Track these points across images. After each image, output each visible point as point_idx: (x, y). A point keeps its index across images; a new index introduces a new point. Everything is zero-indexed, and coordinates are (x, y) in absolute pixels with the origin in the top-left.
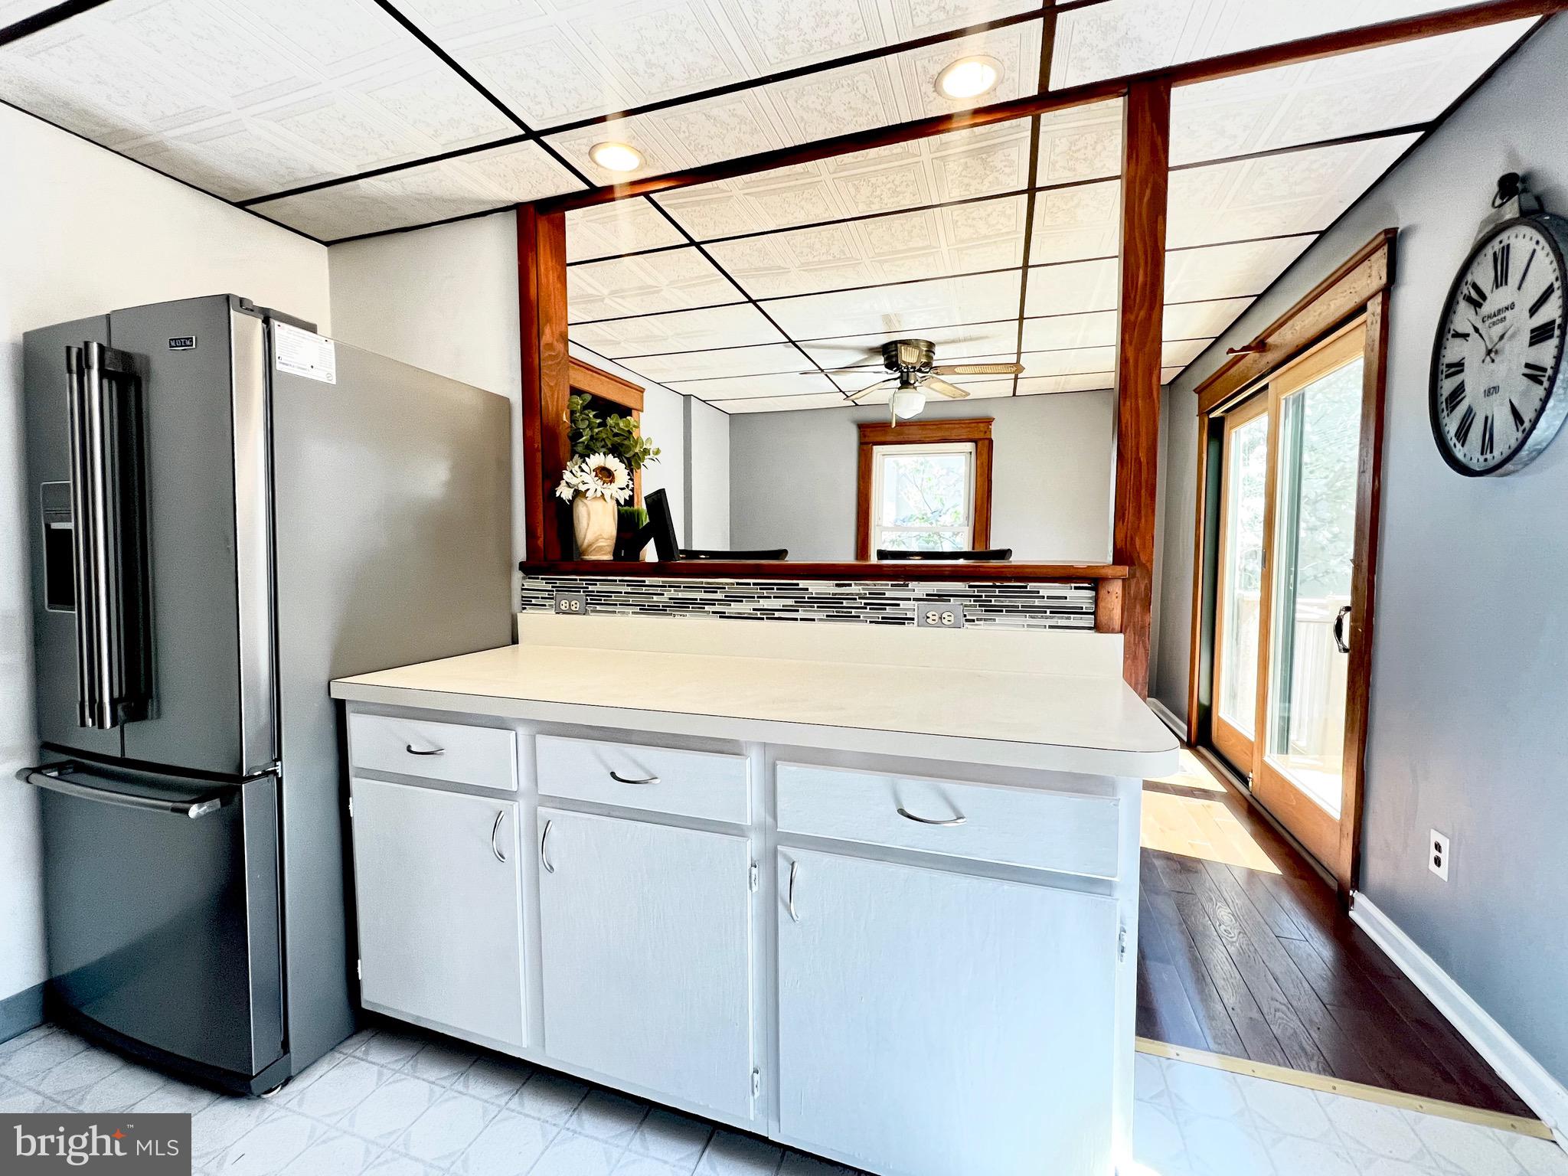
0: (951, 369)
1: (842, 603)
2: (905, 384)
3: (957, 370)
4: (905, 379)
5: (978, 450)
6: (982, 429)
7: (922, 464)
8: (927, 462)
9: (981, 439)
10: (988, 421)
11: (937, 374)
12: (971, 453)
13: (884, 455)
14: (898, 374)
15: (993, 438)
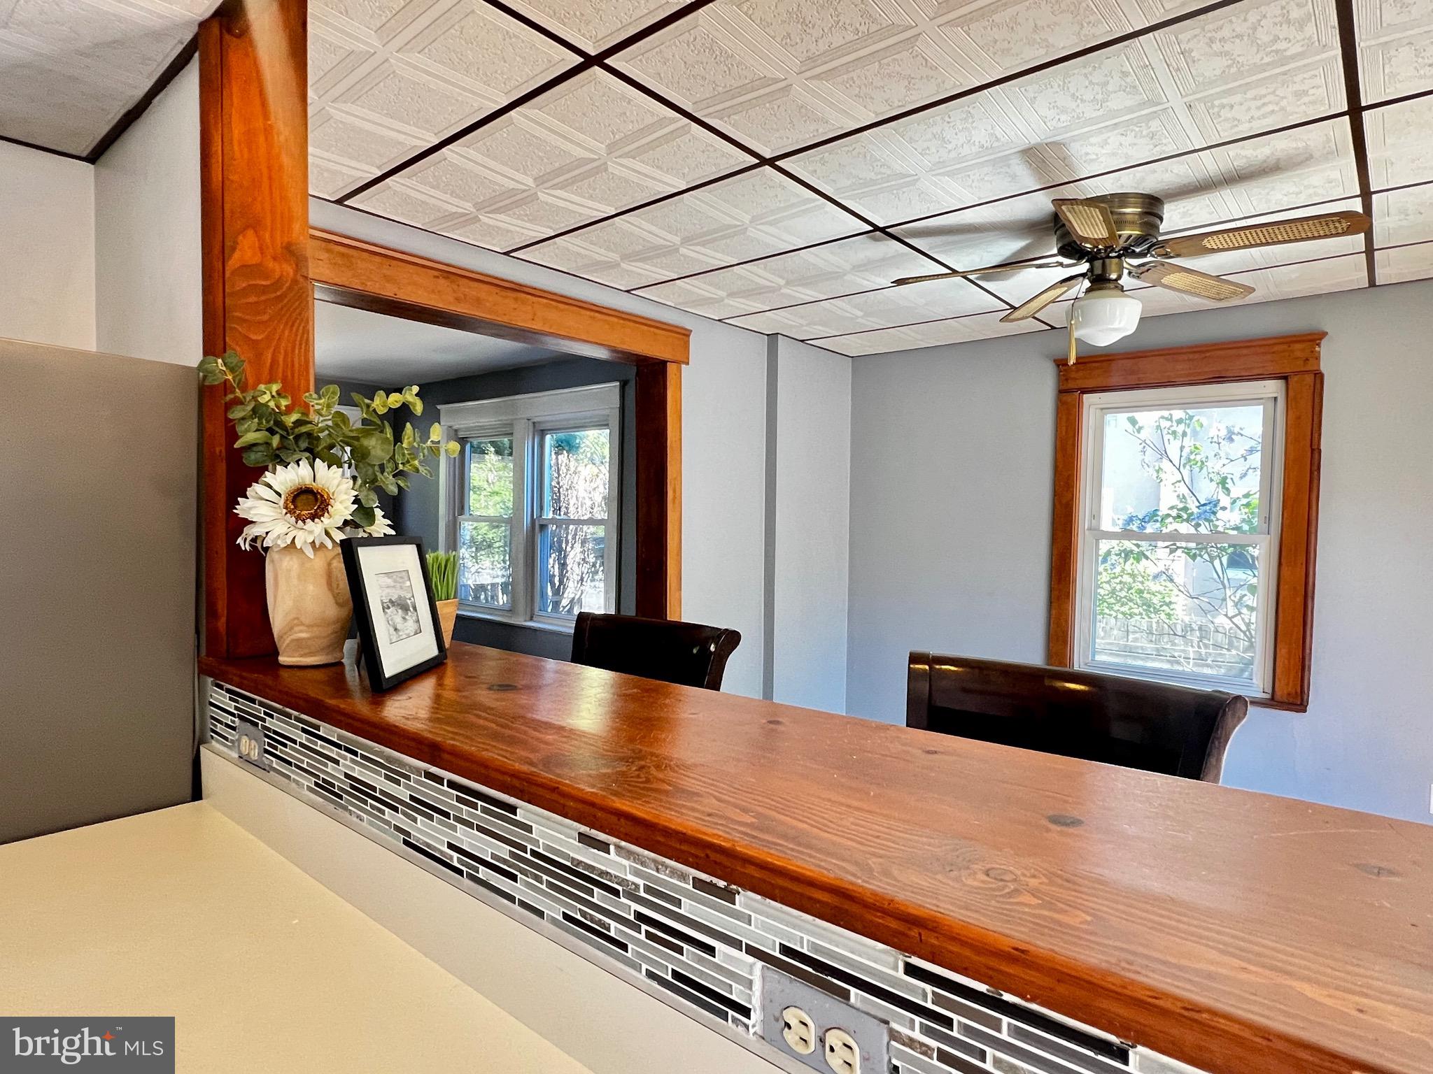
0: (1195, 243)
1: (591, 893)
2: (1099, 281)
3: (1209, 243)
4: (1098, 271)
5: (1291, 393)
6: (1298, 354)
7: (1180, 421)
8: (1191, 418)
9: (1296, 373)
10: (1314, 339)
11: (1167, 255)
12: (1276, 398)
13: (1102, 409)
14: (1084, 267)
15: (1324, 367)
